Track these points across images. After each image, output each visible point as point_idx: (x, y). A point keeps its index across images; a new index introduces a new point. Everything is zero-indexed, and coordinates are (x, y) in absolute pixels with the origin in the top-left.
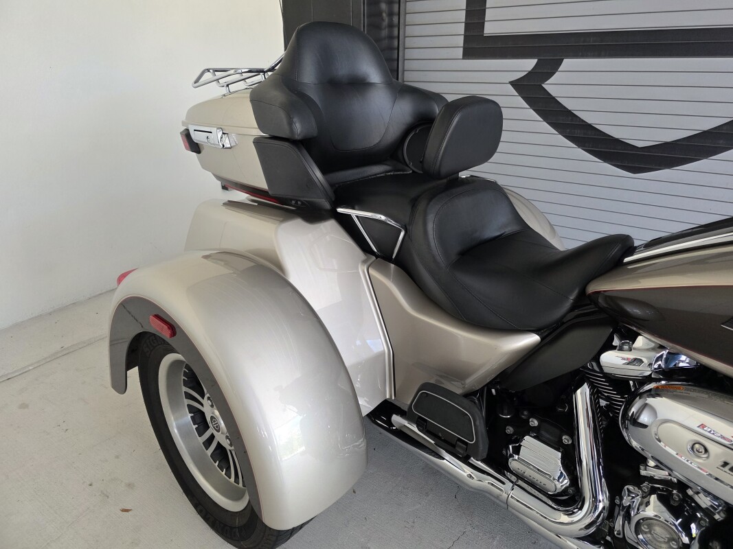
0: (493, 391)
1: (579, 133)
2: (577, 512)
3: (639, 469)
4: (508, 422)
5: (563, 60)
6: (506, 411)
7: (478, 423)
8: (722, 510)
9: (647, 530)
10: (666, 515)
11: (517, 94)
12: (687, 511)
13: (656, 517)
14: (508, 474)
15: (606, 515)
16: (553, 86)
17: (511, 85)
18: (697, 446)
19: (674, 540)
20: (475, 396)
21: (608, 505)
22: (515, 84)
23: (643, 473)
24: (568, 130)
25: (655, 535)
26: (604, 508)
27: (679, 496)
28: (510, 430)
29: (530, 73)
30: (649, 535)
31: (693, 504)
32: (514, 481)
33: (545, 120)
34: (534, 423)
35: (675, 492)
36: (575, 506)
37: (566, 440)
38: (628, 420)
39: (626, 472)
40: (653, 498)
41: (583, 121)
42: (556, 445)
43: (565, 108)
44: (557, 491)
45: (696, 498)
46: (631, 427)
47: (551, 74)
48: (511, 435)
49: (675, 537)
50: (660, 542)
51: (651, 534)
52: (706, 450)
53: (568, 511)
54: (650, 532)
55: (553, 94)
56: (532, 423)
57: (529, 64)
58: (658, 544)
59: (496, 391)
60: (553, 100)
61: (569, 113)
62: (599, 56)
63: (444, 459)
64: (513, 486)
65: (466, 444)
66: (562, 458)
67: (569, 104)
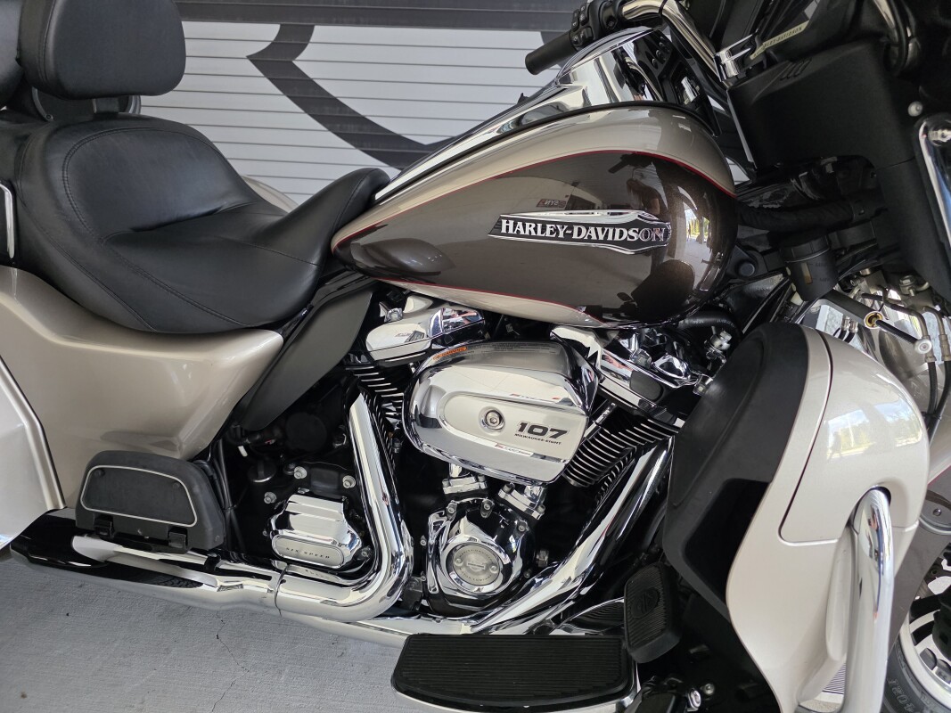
0: (242, 450)
1: (352, 129)
2: (374, 578)
3: (442, 486)
4: (268, 487)
5: (312, 27)
6: (261, 473)
7: (196, 490)
8: (539, 504)
9: (461, 564)
10: (481, 536)
11: (262, 75)
12: (503, 523)
13: (471, 542)
14: (276, 563)
15: (411, 568)
16: (308, 62)
17: (251, 61)
18: (490, 415)
19: (493, 564)
20: (205, 459)
21: (412, 554)
22: (255, 59)
23: (447, 490)
24: (338, 125)
25: (471, 566)
26: (407, 559)
27: (489, 503)
28: (270, 498)
29: (273, 43)
30: (464, 569)
31: (510, 510)
32: (283, 569)
33: (306, 112)
34: (301, 473)
35: (485, 500)
36: (371, 571)
37: (348, 482)
38: (413, 421)
39: (429, 500)
40: (464, 520)
41: (354, 112)
42: (336, 494)
43: (328, 94)
44: (346, 561)
45: (510, 499)
46: (421, 431)
47: (302, 47)
48: (271, 505)
49: (495, 560)
50: (477, 574)
51: (466, 567)
52: (501, 418)
53: (359, 583)
54: (465, 565)
55: (311, 75)
56: (298, 474)
57: (269, 31)
58: (476, 577)
59: (247, 448)
60: (310, 83)
61: (335, 102)
62: (358, 23)
63: (200, 584)
64: (282, 576)
65: (184, 530)
66: (346, 512)
67: (333, 89)
